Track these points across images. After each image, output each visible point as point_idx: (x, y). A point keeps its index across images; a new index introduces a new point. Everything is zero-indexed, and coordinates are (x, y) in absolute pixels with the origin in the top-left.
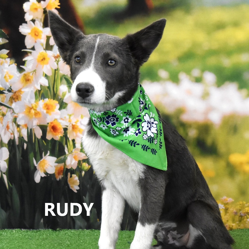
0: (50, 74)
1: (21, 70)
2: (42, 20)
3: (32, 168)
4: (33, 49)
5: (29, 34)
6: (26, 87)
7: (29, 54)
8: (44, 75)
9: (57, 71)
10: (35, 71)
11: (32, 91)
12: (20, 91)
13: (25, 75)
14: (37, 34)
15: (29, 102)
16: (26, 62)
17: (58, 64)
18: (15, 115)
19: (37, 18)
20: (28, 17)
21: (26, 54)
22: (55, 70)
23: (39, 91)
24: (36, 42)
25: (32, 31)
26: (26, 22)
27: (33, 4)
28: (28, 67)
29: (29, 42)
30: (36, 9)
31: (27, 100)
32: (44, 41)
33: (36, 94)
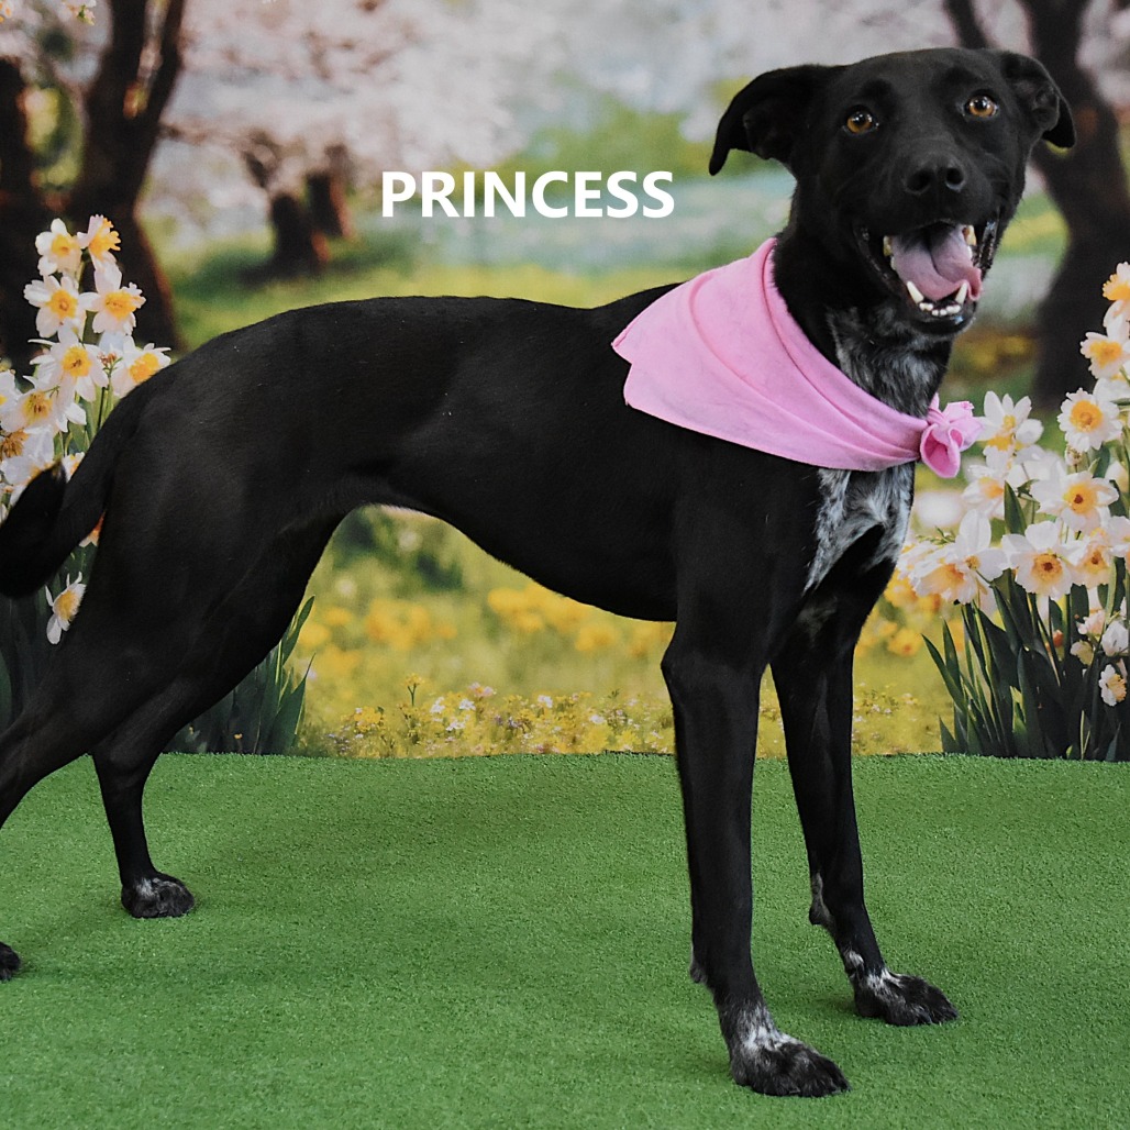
0: (91, 397)
1: (24, 385)
2: (79, 276)
3: (43, 611)
4: (55, 338)
5: (47, 304)
6: (35, 426)
7: (45, 350)
8: (78, 399)
9: (106, 392)
10: (56, 389)
11: (47, 435)
12: (19, 433)
13: (34, 397)
14: (64, 305)
15: (41, 459)
16: (38, 368)
17: (109, 376)
18: (8, 487)
19: (67, 270)
20: (46, 267)
21: (38, 349)
22: (104, 388)
23: (65, 435)
24: (61, 324)
25: (53, 298)
26: (41, 278)
27: (59, 237)
28: (41, 380)
29: (45, 324)
30: (65, 249)
31: (36, 455)
32: (80, 323)
33: (56, 443)
